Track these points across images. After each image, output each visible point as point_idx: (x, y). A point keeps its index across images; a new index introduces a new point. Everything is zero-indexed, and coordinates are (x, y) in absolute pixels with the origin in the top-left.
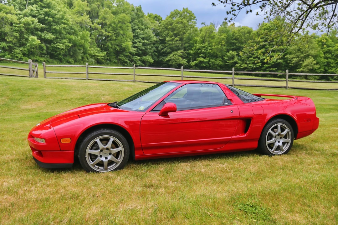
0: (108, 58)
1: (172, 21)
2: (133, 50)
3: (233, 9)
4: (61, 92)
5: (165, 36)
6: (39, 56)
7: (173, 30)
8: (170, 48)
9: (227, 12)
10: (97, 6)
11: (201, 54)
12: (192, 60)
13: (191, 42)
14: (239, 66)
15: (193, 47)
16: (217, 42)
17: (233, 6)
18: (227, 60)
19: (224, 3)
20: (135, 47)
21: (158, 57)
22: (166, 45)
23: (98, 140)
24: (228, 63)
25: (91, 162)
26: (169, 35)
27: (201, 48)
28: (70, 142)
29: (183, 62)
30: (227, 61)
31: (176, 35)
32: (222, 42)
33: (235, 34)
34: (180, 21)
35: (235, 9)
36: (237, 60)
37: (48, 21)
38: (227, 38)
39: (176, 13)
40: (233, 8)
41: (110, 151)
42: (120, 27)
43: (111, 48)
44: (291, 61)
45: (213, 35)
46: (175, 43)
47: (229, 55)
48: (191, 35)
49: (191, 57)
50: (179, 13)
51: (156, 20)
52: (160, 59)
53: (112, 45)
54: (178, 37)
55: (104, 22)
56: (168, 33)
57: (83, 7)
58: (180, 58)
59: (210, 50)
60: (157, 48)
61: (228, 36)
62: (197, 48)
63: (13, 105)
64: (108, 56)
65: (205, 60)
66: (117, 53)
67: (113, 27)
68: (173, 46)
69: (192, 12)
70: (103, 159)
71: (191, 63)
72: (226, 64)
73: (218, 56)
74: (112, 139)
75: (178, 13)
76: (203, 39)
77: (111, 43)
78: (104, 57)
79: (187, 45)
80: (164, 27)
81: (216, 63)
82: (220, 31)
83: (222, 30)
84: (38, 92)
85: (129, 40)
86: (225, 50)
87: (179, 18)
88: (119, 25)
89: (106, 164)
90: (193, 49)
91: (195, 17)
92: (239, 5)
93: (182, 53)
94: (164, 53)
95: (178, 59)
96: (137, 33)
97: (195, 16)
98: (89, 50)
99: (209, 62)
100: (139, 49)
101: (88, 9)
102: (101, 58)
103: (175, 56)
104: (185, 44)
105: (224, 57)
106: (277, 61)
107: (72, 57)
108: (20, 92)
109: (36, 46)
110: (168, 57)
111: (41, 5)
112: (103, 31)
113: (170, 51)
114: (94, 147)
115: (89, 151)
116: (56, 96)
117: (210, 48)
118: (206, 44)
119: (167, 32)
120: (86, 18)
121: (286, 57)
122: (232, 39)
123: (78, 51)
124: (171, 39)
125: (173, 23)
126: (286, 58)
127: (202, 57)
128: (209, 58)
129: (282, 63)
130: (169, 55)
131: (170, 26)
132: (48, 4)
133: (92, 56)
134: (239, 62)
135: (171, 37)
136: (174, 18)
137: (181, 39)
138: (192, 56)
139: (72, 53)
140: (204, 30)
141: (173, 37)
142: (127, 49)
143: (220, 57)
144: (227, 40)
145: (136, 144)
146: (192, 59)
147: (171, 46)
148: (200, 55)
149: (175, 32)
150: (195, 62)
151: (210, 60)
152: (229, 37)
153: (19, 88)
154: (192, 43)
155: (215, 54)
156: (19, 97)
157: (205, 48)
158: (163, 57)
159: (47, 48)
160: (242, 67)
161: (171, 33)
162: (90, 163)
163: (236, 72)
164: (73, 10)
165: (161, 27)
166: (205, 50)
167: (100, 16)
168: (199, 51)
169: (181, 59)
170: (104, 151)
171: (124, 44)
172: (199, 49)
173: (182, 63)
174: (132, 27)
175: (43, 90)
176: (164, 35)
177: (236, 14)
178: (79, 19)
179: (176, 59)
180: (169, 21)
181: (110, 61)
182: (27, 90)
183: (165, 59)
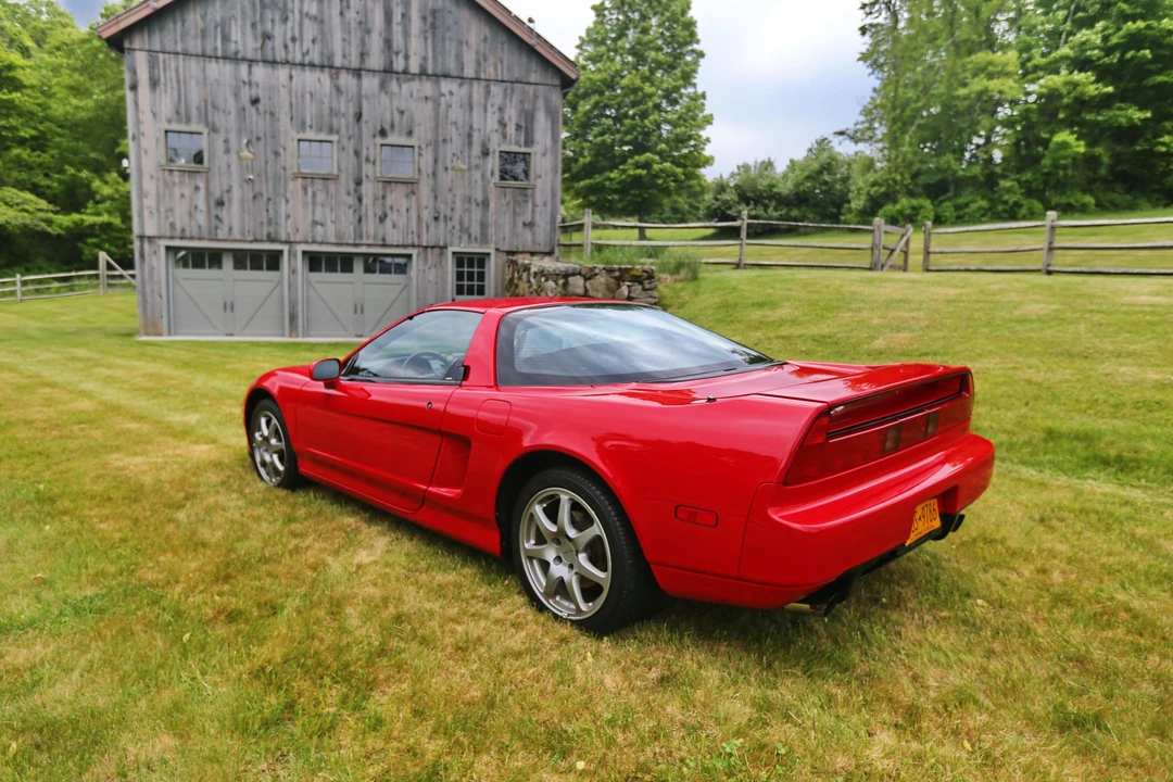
6: (1081, 191)
23: (262, 418)
74: (273, 421)
109: (1074, 161)
159: (1115, 156)
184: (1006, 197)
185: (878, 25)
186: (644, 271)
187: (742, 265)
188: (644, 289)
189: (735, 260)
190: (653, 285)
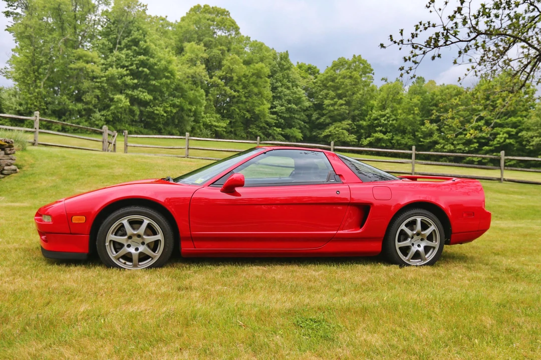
0: (233, 130)
1: (335, 75)
2: (271, 118)
3: (413, 54)
4: (137, 172)
5: (322, 99)
6: (129, 125)
7: (336, 88)
8: (330, 117)
9: (405, 58)
10: (220, 52)
11: (378, 127)
12: (364, 137)
13: (364, 108)
14: (440, 147)
15: (367, 116)
16: (406, 109)
17: (414, 49)
18: (421, 137)
19: (399, 44)
20: (273, 113)
21: (311, 130)
22: (324, 112)
23: (125, 221)
24: (424, 142)
25: (115, 253)
26: (328, 96)
27: (379, 117)
28: (84, 222)
29: (350, 138)
30: (422, 140)
31: (340, 97)
32: (413, 110)
33: (435, 96)
34: (348, 75)
35: (417, 54)
36: (438, 139)
37: (144, 73)
38: (422, 103)
39: (340, 62)
40: (413, 51)
41: (143, 238)
42: (254, 83)
43: (238, 114)
44: (530, 142)
45: (399, 98)
46: (339, 108)
47: (425, 130)
48: (365, 97)
49: (362, 131)
50: (346, 63)
51: (310, 74)
52: (314, 134)
53: (240, 110)
54: (344, 99)
55: (228, 75)
56: (327, 94)
57: (198, 53)
58: (345, 131)
59: (393, 120)
60: (309, 116)
61: (424, 99)
62: (372, 118)
63: (65, 187)
64: (232, 127)
65: (385, 137)
66: (247, 123)
67: (243, 84)
68: (336, 112)
69: (367, 62)
70: (132, 250)
71: (363, 141)
72: (420, 144)
73: (407, 131)
74: (146, 221)
75: (344, 63)
76: (383, 103)
77: (239, 107)
78: (225, 128)
79: (357, 112)
80: (321, 85)
81: (403, 142)
82: (411, 92)
83: (415, 91)
84: (104, 171)
85: (265, 102)
86: (419, 123)
87: (345, 71)
88: (252, 80)
89: (135, 258)
90: (366, 118)
91: (372, 70)
92: (422, 47)
93: (348, 124)
94: (320, 124)
95: (343, 133)
96: (280, 93)
97: (372, 68)
98: (203, 118)
99: (392, 140)
100: (280, 116)
101: (205, 55)
102: (221, 129)
103: (337, 129)
104: (354, 110)
105: (417, 133)
106: (504, 141)
107: (176, 126)
108: (79, 170)
109: (125, 110)
110: (327, 130)
111: (135, 50)
112: (227, 88)
113: (331, 121)
114: (120, 232)
115: (111, 237)
116: (128, 177)
117: (394, 117)
118: (388, 111)
119: (325, 91)
120: (201, 69)
121: (520, 134)
122: (430, 104)
123: (186, 118)
124: (332, 102)
125: (336, 78)
126: (520, 137)
127: (381, 131)
128: (391, 134)
129: (513, 145)
130: (329, 129)
131: (330, 83)
132: (145, 50)
133: (208, 126)
134: (441, 141)
135: (332, 99)
136: (339, 71)
137: (348, 103)
138: (365, 129)
139: (176, 121)
140: (385, 89)
141: (335, 100)
142: (262, 117)
143: (410, 133)
144: (422, 106)
145: (183, 231)
146: (365, 135)
147: (332, 114)
148: (377, 129)
149: (340, 92)
150: (368, 139)
151: (393, 137)
152: (426, 101)
153: (79, 164)
154: (366, 109)
155: (402, 128)
156: (75, 177)
157: (386, 117)
158: (318, 131)
159: (141, 111)
160: (445, 149)
161: (332, 94)
162: (112, 254)
163: (417, 153)
164: (183, 58)
165: (316, 84)
166: (385, 120)
167: (224, 66)
168: (376, 122)
169: (347, 134)
170: (135, 238)
171: (257, 109)
172: (376, 119)
173: (348, 140)
174: (272, 84)
175: (112, 168)
176: (321, 97)
177: (417, 61)
178: (191, 71)
179: (338, 134)
180: (329, 74)
181: (235, 134)
182: (89, 167)
183: (322, 134)
184: (97, 122)
185: (17, 14)
186: (6, 142)
187: (36, 143)
188: (6, 154)
189: (32, 140)
190: (13, 151)
